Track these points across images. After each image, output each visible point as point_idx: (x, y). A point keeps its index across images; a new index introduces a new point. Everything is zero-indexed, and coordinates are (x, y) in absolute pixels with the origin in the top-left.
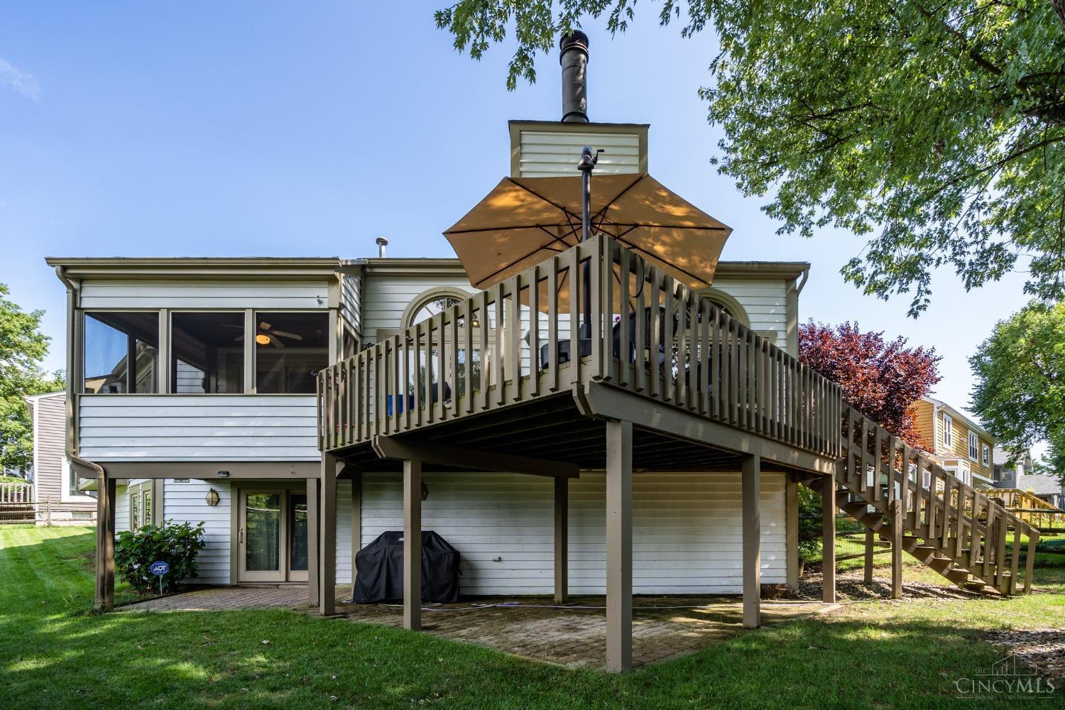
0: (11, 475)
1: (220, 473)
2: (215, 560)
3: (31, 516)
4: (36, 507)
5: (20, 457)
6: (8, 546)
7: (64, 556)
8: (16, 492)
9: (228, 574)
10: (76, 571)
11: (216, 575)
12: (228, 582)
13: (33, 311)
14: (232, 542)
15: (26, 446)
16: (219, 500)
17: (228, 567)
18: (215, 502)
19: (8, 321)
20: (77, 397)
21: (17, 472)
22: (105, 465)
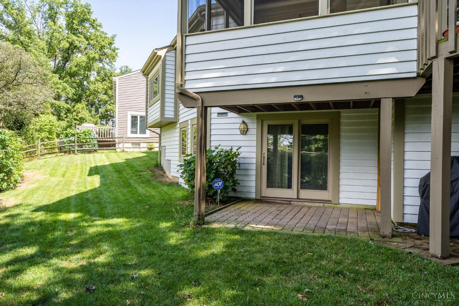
0: (102, 124)
1: (295, 97)
2: (245, 178)
3: (114, 145)
4: (117, 140)
5: (106, 115)
6: (111, 163)
7: (139, 170)
8: (108, 132)
9: (254, 190)
10: (149, 181)
11: (245, 190)
12: (253, 196)
13: (112, 35)
14: (257, 164)
15: (109, 108)
16: (248, 129)
17: (253, 184)
18: (245, 132)
19: (103, 41)
20: (184, 37)
21: (104, 123)
22: (203, 95)
